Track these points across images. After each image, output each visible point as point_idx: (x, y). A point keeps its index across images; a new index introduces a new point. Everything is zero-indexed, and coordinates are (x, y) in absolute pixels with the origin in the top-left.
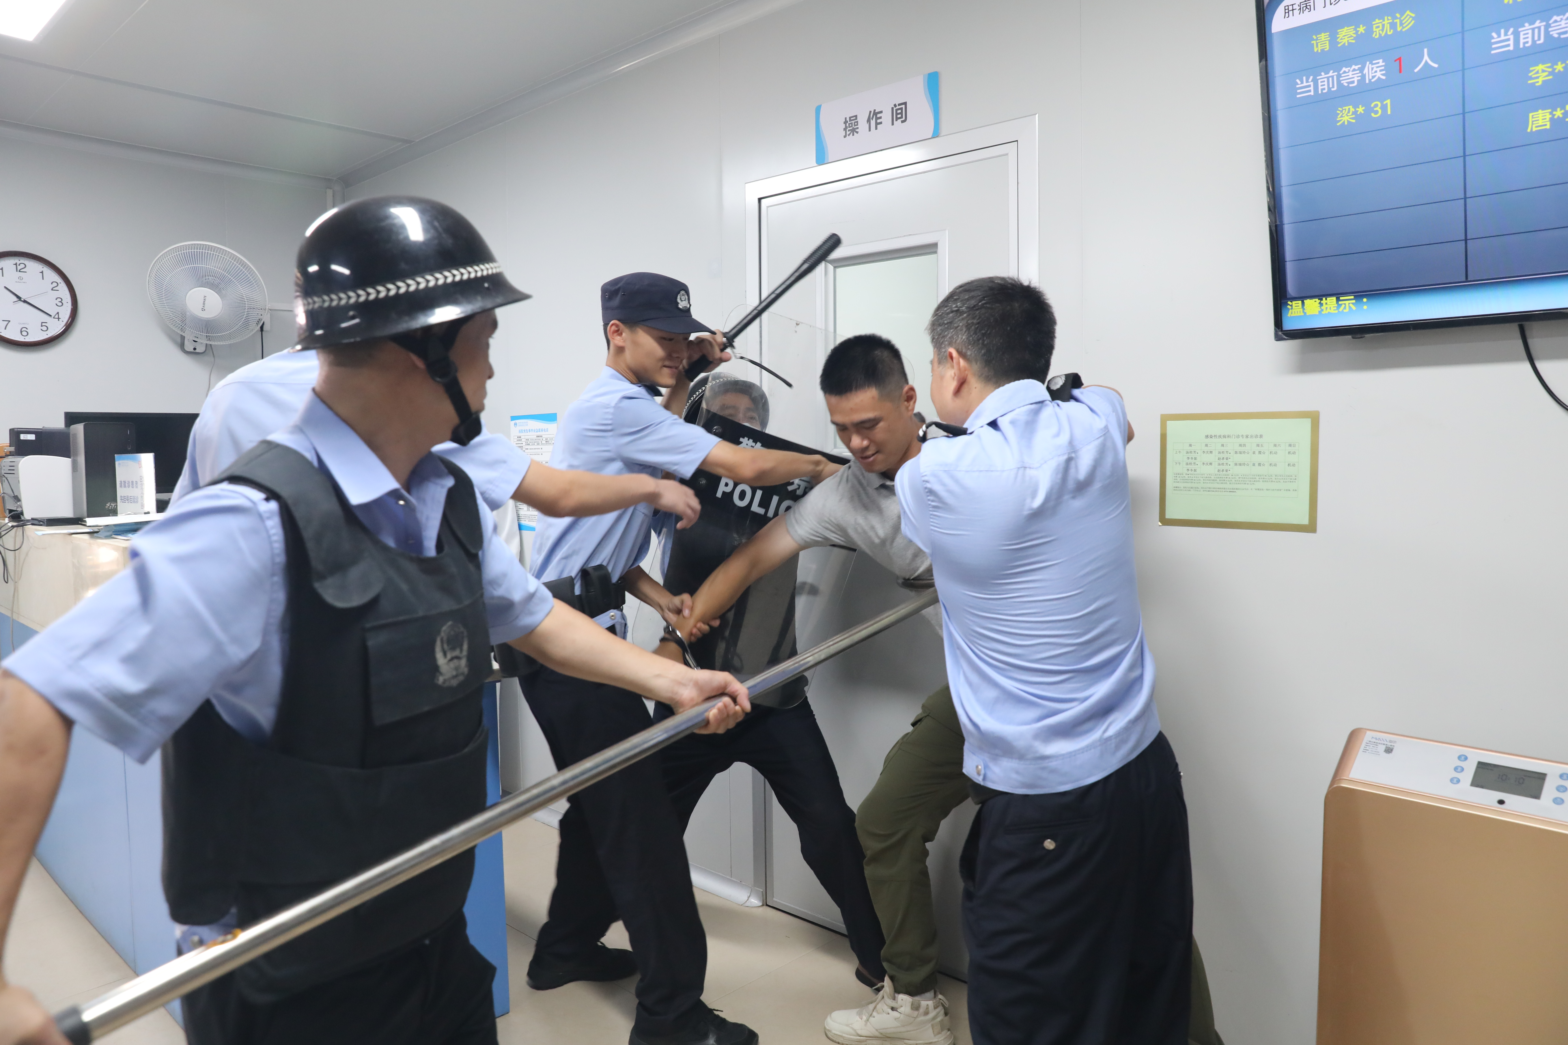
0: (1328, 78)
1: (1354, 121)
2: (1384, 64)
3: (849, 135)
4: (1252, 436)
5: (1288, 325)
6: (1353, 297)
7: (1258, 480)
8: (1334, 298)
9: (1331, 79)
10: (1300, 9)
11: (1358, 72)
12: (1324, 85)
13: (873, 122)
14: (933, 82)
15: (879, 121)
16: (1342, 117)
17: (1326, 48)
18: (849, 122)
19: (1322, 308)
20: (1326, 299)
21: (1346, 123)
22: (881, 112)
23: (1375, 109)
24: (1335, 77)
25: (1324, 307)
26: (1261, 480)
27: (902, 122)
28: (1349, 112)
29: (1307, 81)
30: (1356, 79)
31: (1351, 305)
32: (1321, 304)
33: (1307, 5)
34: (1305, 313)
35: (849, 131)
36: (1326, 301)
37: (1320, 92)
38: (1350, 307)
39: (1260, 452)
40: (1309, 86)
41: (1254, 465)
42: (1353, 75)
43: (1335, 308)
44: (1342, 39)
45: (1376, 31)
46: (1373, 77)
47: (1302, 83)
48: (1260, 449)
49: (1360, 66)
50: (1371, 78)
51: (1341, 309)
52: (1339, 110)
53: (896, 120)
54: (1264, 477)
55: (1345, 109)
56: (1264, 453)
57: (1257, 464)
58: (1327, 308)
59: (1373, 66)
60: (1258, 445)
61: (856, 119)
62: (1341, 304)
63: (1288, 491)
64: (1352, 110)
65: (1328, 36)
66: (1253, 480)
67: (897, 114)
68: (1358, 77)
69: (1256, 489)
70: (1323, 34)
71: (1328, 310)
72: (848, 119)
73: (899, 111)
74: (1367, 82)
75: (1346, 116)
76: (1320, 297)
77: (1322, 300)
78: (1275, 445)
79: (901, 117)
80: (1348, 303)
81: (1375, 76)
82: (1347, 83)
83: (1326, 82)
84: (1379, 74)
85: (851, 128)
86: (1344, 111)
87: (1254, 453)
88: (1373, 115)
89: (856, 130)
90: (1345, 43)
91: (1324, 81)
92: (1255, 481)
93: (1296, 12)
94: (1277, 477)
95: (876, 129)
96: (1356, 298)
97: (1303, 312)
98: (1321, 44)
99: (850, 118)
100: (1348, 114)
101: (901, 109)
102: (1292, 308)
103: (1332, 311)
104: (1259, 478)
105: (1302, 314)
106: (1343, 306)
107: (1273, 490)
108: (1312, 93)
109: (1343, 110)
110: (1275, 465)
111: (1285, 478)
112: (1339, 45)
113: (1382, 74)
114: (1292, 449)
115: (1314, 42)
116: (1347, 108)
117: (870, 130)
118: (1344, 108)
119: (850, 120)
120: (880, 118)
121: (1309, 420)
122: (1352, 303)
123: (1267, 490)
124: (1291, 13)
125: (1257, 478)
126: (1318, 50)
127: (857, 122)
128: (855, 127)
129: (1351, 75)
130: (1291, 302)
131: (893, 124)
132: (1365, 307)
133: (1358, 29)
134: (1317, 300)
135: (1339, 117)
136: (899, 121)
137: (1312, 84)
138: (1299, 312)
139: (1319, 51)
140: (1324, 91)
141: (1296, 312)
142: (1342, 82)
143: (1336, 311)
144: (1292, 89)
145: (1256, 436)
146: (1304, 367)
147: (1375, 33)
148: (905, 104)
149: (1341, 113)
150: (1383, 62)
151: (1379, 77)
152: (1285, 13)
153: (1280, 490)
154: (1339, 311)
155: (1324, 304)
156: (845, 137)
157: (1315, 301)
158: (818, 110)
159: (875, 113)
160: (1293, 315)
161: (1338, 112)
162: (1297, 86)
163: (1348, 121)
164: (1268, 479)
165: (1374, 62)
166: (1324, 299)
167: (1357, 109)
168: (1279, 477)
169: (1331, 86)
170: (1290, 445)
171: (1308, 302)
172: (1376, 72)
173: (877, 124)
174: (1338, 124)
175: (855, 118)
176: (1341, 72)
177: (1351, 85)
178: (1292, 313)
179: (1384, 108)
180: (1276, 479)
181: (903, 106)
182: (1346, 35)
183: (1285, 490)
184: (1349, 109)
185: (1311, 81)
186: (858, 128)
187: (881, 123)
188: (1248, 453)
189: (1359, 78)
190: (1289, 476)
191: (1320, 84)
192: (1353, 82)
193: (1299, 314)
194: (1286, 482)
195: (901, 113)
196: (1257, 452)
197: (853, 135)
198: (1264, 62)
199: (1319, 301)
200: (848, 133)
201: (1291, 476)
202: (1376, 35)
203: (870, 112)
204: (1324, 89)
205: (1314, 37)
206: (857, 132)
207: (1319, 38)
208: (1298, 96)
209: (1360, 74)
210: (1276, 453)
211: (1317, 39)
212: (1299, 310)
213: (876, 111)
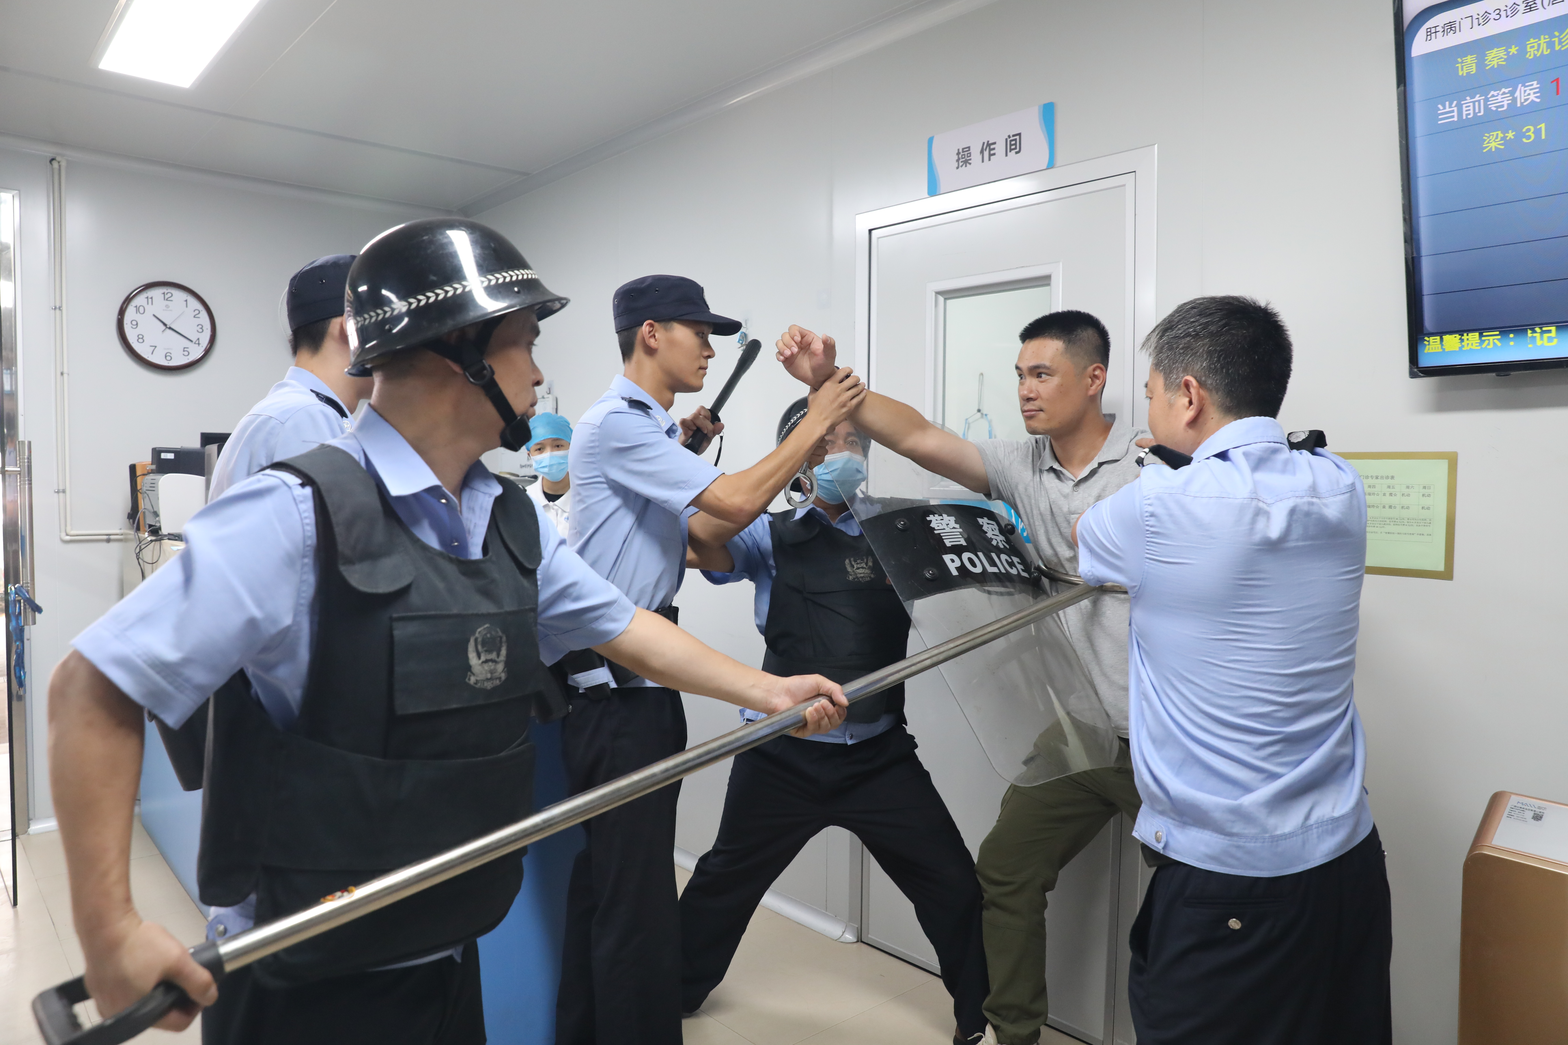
0: (1474, 102)
1: (1502, 147)
2: (1538, 86)
3: (962, 166)
4: (1382, 477)
5: (1425, 361)
6: (1498, 333)
7: (1388, 523)
8: (1477, 334)
9: (1477, 104)
10: (1444, 31)
11: (1508, 95)
12: (1469, 110)
13: (986, 154)
14: (1048, 113)
15: (992, 152)
16: (1488, 143)
17: (1472, 71)
18: (962, 154)
19: (1463, 344)
20: (1468, 335)
21: (1493, 150)
22: (995, 143)
23: (1527, 134)
24: (1482, 101)
25: (1465, 343)
26: (1392, 523)
27: (1017, 153)
28: (1497, 138)
29: (1450, 107)
30: (1506, 103)
31: (1495, 341)
32: (1462, 340)
33: (1453, 26)
34: (1444, 349)
35: (962, 162)
36: (1468, 337)
37: (1464, 118)
38: (1494, 343)
39: (1391, 494)
40: (1453, 111)
41: (1384, 507)
42: (1502, 98)
43: (1478, 344)
44: (1490, 61)
45: (1530, 52)
46: (1526, 100)
47: (1445, 108)
48: (1391, 490)
49: (1510, 89)
50: (1523, 101)
51: (1484, 346)
52: (1486, 136)
53: (1010, 151)
54: (1395, 520)
55: (1493, 135)
56: (1395, 495)
57: (1387, 507)
58: (1468, 344)
59: (1526, 89)
60: (1389, 487)
61: (969, 150)
62: (1485, 340)
63: (1422, 536)
64: (1501, 135)
65: (1474, 59)
66: (1383, 523)
67: (1011, 145)
68: (1508, 100)
69: (1386, 533)
70: (1469, 57)
71: (1470, 346)
72: (961, 151)
73: (1013, 142)
74: (1519, 105)
75: (1493, 142)
76: (1461, 332)
77: (1463, 335)
78: (1408, 487)
79: (1015, 148)
80: (1493, 339)
81: (1528, 99)
82: (1495, 107)
83: (1471, 107)
84: (1532, 97)
85: (964, 159)
86: (1491, 137)
87: (1384, 494)
88: (1524, 140)
89: (970, 161)
90: (1494, 65)
91: (1469, 106)
92: (1385, 524)
93: (1440, 34)
94: (1409, 521)
95: (990, 160)
96: (1501, 333)
97: (1442, 348)
98: (1467, 67)
99: (963, 149)
100: (1497, 140)
101: (1015, 140)
102: (1429, 344)
103: (1474, 347)
104: (1390, 521)
105: (1440, 350)
106: (1487, 342)
107: (1406, 534)
108: (1455, 119)
109: (1490, 135)
110: (1408, 508)
111: (1419, 521)
112: (1487, 68)
113: (1536, 97)
114: (1426, 491)
115: (1459, 65)
116: (1495, 133)
117: (983, 161)
118: (1491, 134)
119: (963, 152)
120: (994, 149)
121: (1447, 461)
122: (1497, 339)
123: (1398, 533)
124: (1433, 35)
125: (1388, 521)
126: (1463, 74)
127: (970, 153)
128: (968, 158)
129: (1500, 99)
130: (1429, 337)
131: (1006, 155)
132: (1512, 343)
133: (1509, 50)
134: (1457, 335)
135: (1485, 143)
136: (1013, 152)
137: (1455, 109)
138: (1437, 348)
139: (1465, 75)
140: (1469, 117)
141: (1434, 348)
142: (1490, 106)
143: (1479, 348)
144: (1433, 115)
145: (1387, 477)
146: (1441, 406)
147: (1529, 54)
148: (1019, 134)
149: (1488, 139)
150: (1537, 84)
151: (1532, 100)
152: (1427, 36)
153: (1413, 534)
154: (1482, 348)
155: (1465, 340)
156: (958, 168)
157: (1455, 337)
158: (931, 141)
159: (989, 145)
160: (1430, 351)
161: (1485, 138)
162: (1439, 112)
163: (1496, 147)
164: (1400, 522)
165: (1527, 84)
166: (1465, 334)
167: (1507, 135)
168: (1412, 521)
169: (1477, 111)
170: (1424, 488)
171: (1446, 338)
172: (1529, 94)
173: (990, 155)
174: (1485, 151)
175: (967, 149)
176: (1489, 96)
177: (1500, 110)
178: (1429, 349)
179: (1537, 132)
180: (1408, 522)
181: (1017, 137)
182: (1495, 57)
183: (1418, 534)
184: (1497, 134)
185: (1455, 107)
186: (970, 159)
187: (994, 154)
188: (1378, 495)
189: (1510, 102)
190: (1423, 520)
191: (1464, 109)
192: (1502, 106)
193: (1437, 350)
194: (1419, 526)
195: (1015, 144)
196: (1388, 494)
197: (966, 166)
198: (1403, 88)
199: (1460, 337)
200: (961, 164)
201: (1425, 520)
202: (1530, 56)
203: (984, 143)
204: (1469, 114)
205: (1459, 60)
206: (970, 164)
207: (1465, 61)
208: (1440, 122)
209: (1511, 98)
210: (1408, 495)
211: (1462, 62)
212: (1437, 346)
213: (990, 143)
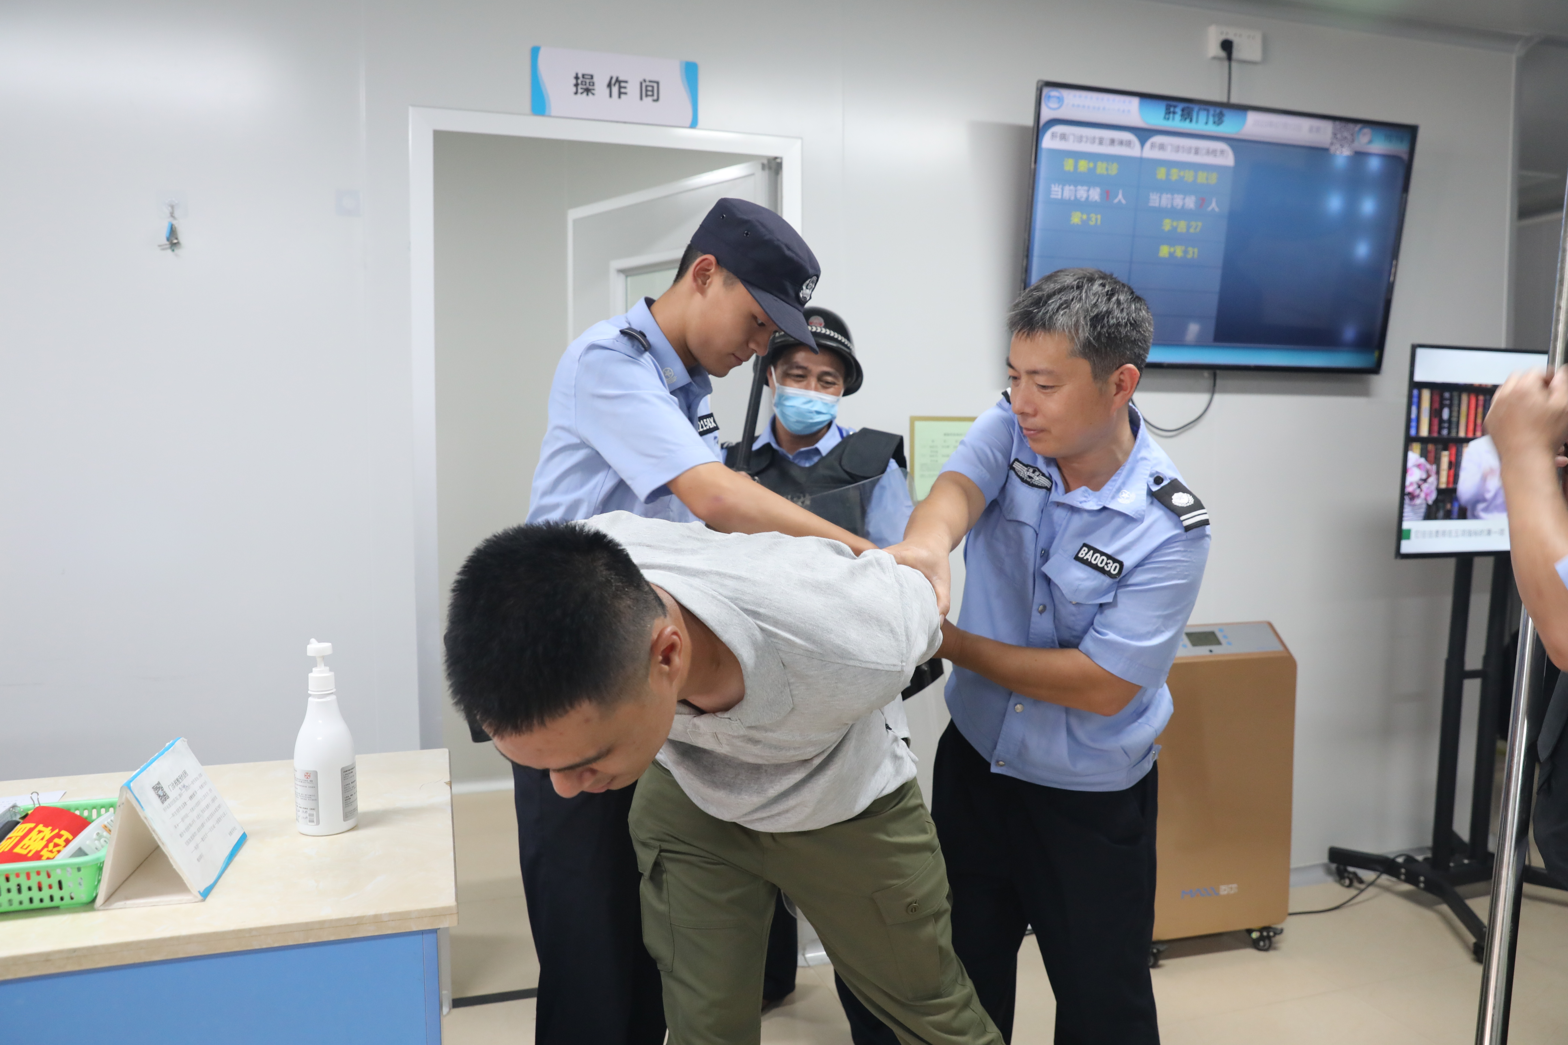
1: (1080, 223)
3: (580, 93)
9: (1071, 191)
13: (615, 90)
14: (691, 73)
15: (623, 90)
16: (1074, 219)
18: (581, 79)
21: (1076, 224)
22: (626, 82)
23: (1092, 220)
27: (654, 101)
28: (1078, 217)
35: (581, 88)
44: (1080, 167)
47: (1055, 187)
53: (646, 97)
61: (592, 79)
65: (1072, 163)
67: (646, 90)
70: (1070, 160)
72: (580, 76)
73: (650, 88)
79: (652, 96)
83: (1068, 192)
85: (584, 87)
86: (1076, 215)
88: (1091, 224)
89: (592, 91)
90: (1082, 171)
95: (619, 97)
99: (583, 76)
101: (653, 87)
112: (1079, 171)
116: (1078, 213)
117: (611, 96)
119: (584, 78)
120: (625, 88)
127: (593, 82)
128: (590, 87)
129: (1082, 193)
131: (641, 99)
136: (650, 99)
140: (1066, 198)
144: (1049, 189)
148: (658, 83)
156: (576, 93)
158: (535, 52)
159: (618, 81)
161: (1073, 215)
167: (1083, 216)
173: (620, 93)
174: (1072, 223)
175: (590, 77)
179: (1096, 220)
181: (655, 85)
182: (1083, 165)
185: (1060, 189)
186: (593, 89)
187: (625, 93)
189: (1086, 196)
191: (1065, 192)
195: (652, 91)
197: (587, 94)
200: (580, 91)
203: (611, 78)
205: (1066, 160)
206: (593, 94)
208: (1052, 196)
213: (620, 79)
